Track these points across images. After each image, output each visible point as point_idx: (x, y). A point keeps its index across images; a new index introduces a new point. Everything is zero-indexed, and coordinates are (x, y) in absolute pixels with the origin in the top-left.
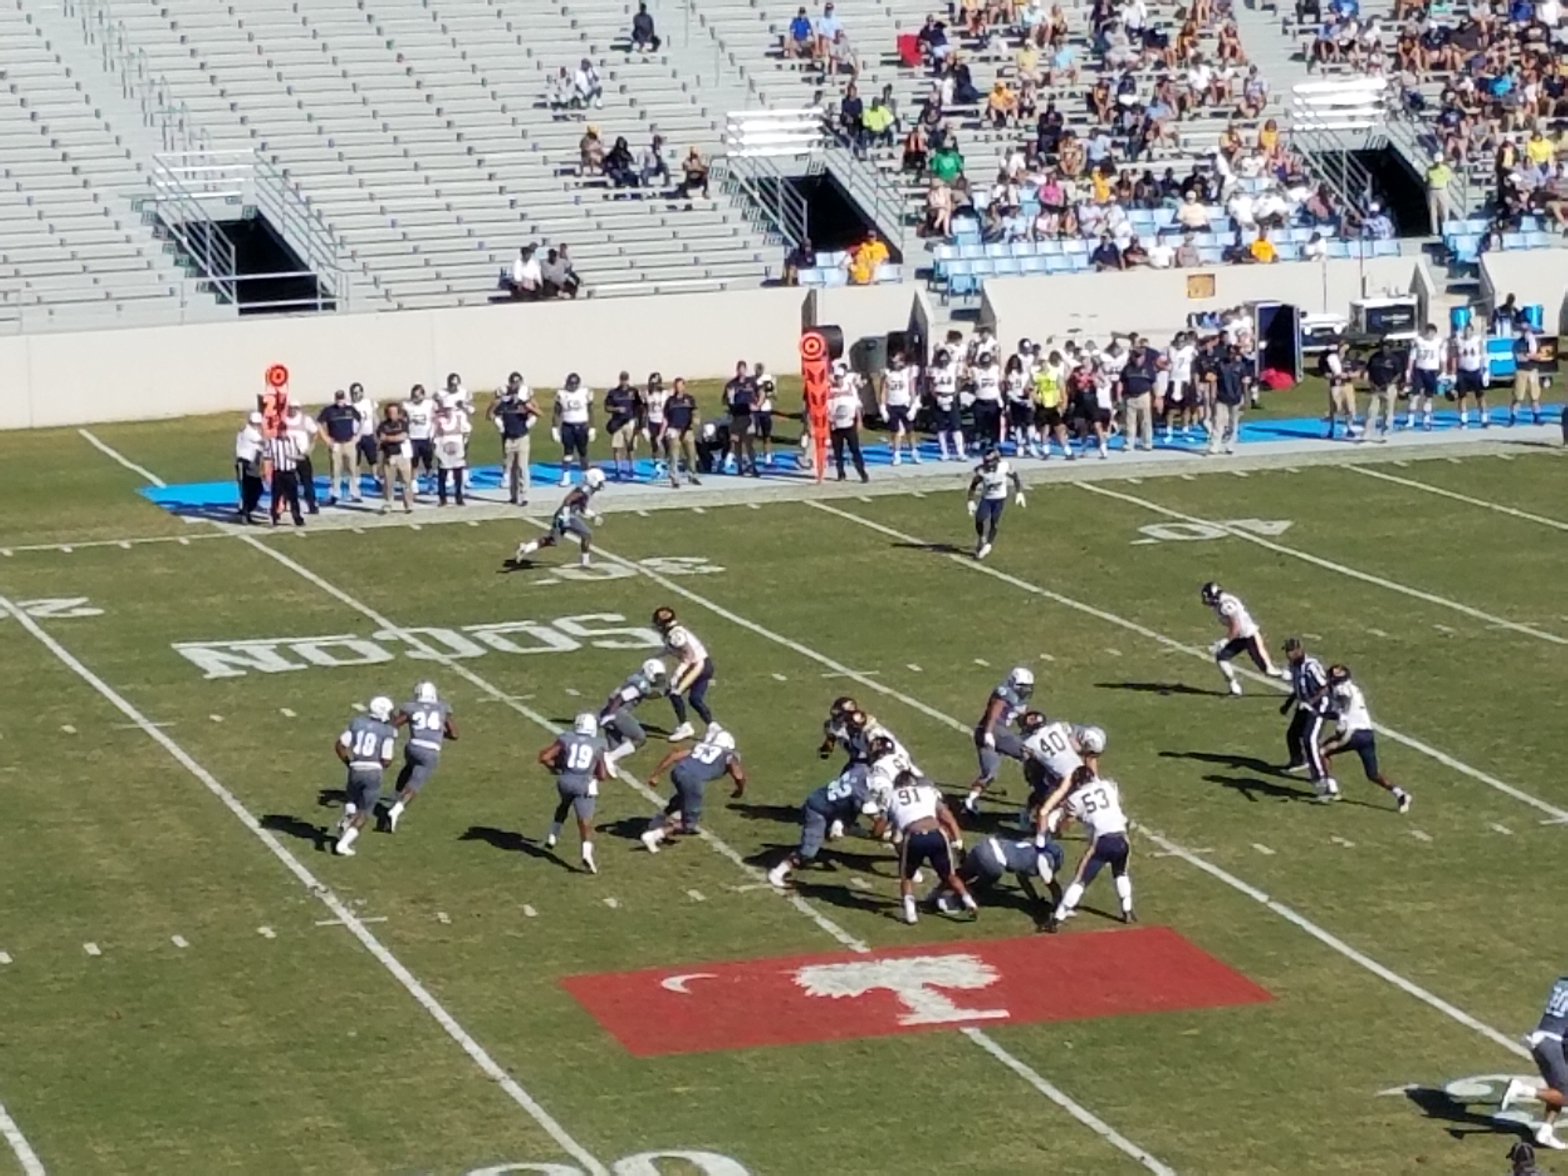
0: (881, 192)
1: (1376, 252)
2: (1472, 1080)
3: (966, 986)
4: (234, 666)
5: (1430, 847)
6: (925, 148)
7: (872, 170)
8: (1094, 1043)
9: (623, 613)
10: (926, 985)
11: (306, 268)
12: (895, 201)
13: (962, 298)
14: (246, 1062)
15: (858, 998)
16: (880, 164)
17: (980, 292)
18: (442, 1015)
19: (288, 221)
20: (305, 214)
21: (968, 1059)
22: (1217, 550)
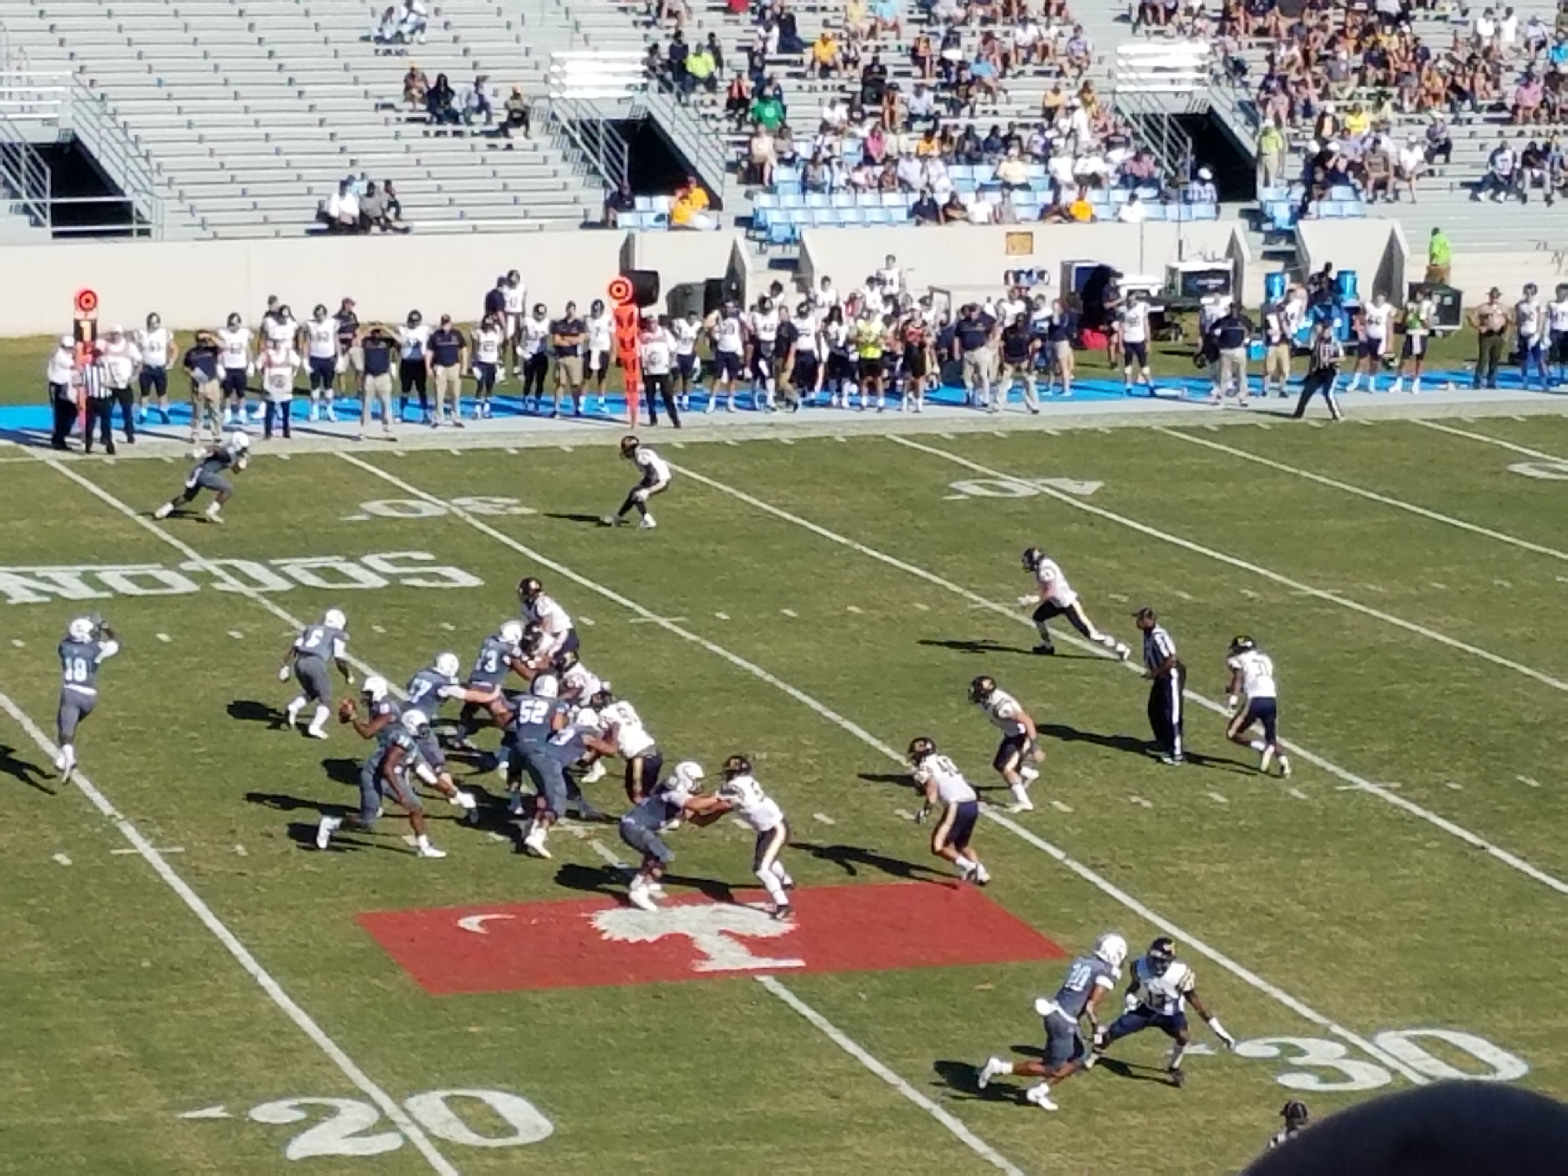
0: (702, 139)
1: (1194, 215)
2: (1260, 1041)
3: (764, 935)
4: (40, 592)
5: (1226, 809)
6: (749, 96)
7: (695, 116)
8: (888, 994)
9: (432, 551)
10: (722, 932)
11: (122, 193)
12: (717, 149)
13: (780, 248)
14: (38, 988)
15: (655, 943)
16: (703, 111)
17: (799, 242)
18: (236, 947)
19: (104, 146)
20: (122, 139)
21: (762, 1006)
22: (1026, 508)
